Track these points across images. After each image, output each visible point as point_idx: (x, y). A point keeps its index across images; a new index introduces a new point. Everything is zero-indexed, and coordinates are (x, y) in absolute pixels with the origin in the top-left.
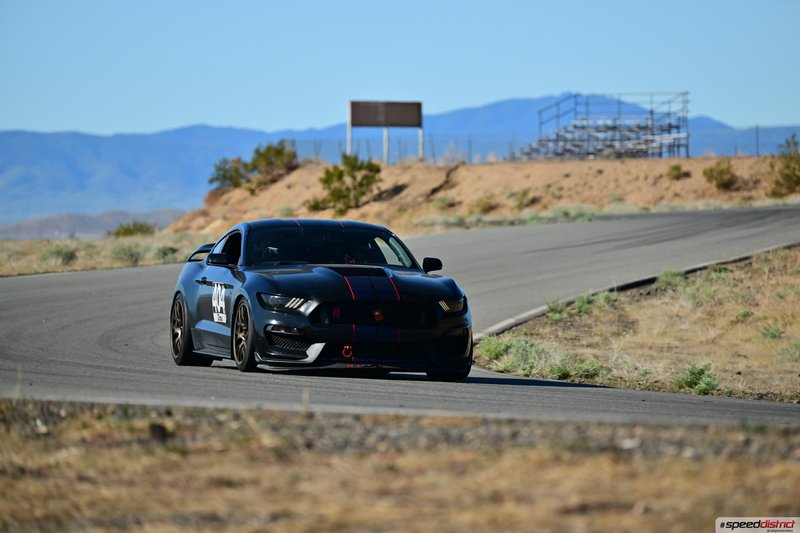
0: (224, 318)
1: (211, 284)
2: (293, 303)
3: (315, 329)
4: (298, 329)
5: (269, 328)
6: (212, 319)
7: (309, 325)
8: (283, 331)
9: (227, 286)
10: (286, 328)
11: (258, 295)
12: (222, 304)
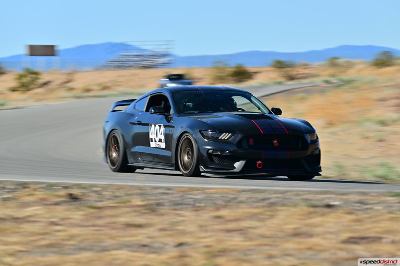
0: (163, 145)
1: (148, 125)
2: (225, 136)
3: (240, 151)
4: (229, 152)
5: (210, 151)
6: (149, 145)
7: (236, 149)
8: (219, 153)
9: (165, 126)
10: (221, 151)
11: (200, 131)
12: (163, 137)
